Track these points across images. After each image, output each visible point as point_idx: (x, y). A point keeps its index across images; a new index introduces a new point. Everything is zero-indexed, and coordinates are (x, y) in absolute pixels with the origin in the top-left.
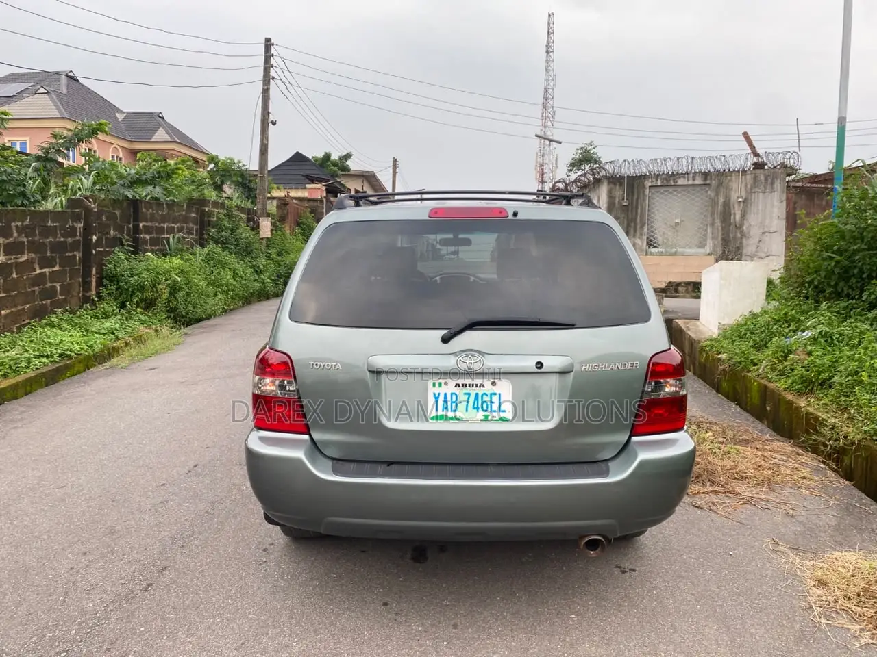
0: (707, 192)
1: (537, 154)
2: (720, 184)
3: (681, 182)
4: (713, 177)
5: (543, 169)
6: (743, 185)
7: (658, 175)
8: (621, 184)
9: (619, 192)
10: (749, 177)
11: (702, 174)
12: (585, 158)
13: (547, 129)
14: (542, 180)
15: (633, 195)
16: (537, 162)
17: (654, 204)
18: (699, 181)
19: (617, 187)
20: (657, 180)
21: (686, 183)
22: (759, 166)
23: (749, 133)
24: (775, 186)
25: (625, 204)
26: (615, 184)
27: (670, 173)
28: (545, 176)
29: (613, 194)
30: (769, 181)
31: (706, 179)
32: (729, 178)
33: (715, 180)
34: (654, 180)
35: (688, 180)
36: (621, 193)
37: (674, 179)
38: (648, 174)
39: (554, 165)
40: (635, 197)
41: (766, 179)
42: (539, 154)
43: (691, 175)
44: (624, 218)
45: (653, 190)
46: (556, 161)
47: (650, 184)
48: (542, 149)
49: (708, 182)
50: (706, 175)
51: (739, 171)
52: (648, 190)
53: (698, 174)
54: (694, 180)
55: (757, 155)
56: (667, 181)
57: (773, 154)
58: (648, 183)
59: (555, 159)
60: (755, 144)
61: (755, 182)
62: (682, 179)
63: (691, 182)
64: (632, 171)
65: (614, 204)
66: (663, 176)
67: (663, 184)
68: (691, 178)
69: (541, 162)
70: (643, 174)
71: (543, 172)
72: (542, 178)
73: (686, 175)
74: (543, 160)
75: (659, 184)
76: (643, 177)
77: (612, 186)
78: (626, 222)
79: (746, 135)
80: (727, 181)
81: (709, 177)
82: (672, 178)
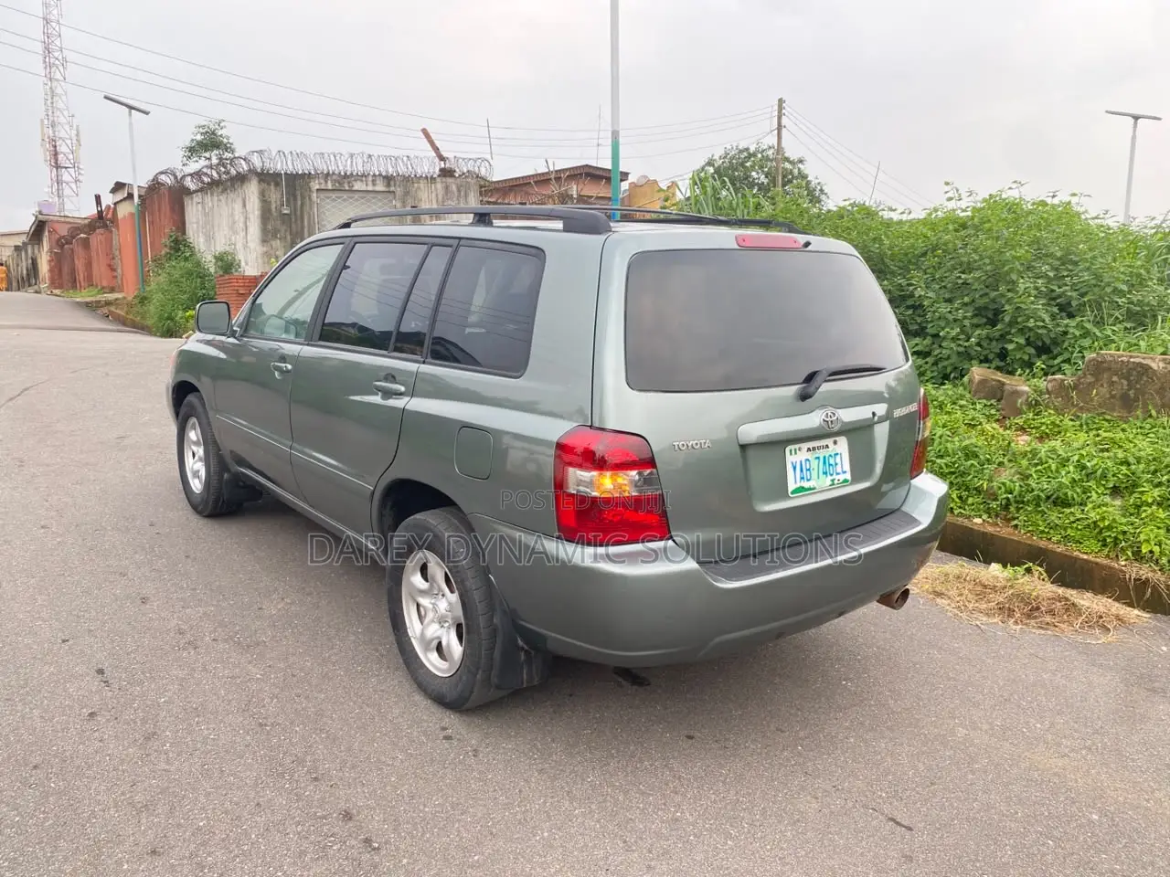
0: (391, 201)
1: (42, 121)
2: (407, 193)
3: (358, 186)
4: (398, 183)
5: (55, 147)
6: (434, 195)
7: (328, 174)
8: (277, 184)
9: (274, 196)
10: (439, 186)
11: (384, 177)
12: (210, 142)
13: (55, 84)
14: (56, 163)
15: (295, 199)
16: (43, 135)
17: (324, 214)
18: (380, 187)
19: (272, 187)
20: (326, 182)
21: (364, 188)
22: (446, 173)
23: (429, 131)
24: (469, 199)
25: (286, 212)
26: (269, 184)
27: (343, 174)
28: (60, 157)
29: (267, 196)
30: (462, 193)
31: (388, 185)
32: (416, 185)
33: (399, 186)
34: (322, 181)
35: (367, 185)
36: (279, 196)
37: (349, 183)
38: (313, 172)
39: (74, 141)
40: (299, 203)
41: (459, 191)
42: (46, 122)
43: (370, 178)
44: (286, 231)
45: (322, 195)
46: (77, 135)
47: (317, 187)
48: (50, 113)
49: (392, 189)
50: (388, 179)
51: (427, 177)
52: (315, 195)
53: (378, 178)
54: (374, 185)
55: (442, 158)
56: (339, 183)
57: (464, 159)
58: (315, 185)
59: (74, 132)
60: (438, 144)
61: (447, 194)
62: (359, 183)
63: (370, 188)
64: (291, 167)
65: (270, 210)
66: (334, 177)
67: (334, 188)
68: (370, 183)
69: (51, 135)
70: (307, 172)
71: (56, 150)
72: (56, 160)
73: (364, 179)
74: (54, 132)
75: (330, 187)
76: (306, 177)
77: (265, 185)
78: (289, 237)
79: (425, 132)
80: (414, 189)
81: (392, 183)
82: (346, 181)
